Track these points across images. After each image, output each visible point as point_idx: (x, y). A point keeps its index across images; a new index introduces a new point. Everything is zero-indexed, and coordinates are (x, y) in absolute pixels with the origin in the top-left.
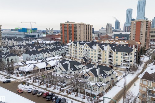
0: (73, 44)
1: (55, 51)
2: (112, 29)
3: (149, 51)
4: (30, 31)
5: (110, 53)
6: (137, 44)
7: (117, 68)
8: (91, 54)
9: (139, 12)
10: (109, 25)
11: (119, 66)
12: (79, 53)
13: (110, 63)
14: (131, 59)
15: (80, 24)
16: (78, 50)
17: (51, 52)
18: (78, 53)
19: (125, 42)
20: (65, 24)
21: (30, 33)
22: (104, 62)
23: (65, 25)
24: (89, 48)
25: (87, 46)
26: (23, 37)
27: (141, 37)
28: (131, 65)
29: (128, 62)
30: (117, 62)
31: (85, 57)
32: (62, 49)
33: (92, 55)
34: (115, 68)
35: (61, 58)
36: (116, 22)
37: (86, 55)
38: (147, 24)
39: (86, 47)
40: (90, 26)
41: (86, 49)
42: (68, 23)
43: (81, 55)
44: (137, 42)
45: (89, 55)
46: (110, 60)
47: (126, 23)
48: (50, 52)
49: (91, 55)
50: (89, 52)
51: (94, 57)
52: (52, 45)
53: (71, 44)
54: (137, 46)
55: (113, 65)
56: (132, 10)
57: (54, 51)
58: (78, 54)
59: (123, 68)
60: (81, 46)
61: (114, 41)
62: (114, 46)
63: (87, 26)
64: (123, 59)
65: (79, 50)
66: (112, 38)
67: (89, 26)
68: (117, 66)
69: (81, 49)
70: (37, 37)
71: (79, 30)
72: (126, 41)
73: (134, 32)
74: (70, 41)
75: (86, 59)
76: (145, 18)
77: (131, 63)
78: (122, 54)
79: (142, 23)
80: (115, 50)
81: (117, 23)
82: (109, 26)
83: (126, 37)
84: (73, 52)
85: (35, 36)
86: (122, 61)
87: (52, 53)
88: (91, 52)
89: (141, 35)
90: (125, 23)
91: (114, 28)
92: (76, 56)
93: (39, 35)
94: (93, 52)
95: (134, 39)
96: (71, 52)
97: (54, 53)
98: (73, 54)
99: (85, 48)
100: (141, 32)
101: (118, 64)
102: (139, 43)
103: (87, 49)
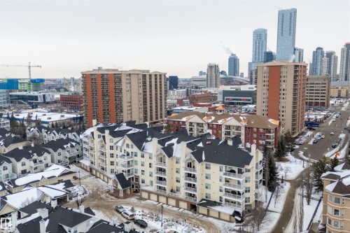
0: (97, 133)
1: (51, 150)
2: (221, 76)
3: (303, 140)
4: (26, 87)
5: (189, 165)
6: (269, 127)
7: (208, 210)
8: (139, 164)
9: (282, 35)
10: (213, 68)
11: (215, 204)
12: (112, 159)
13: (190, 195)
14: (248, 185)
15: (130, 75)
16: (108, 152)
17: (40, 155)
18: (109, 159)
19: (240, 121)
20: (92, 75)
21: (26, 91)
22: (175, 189)
23: (93, 77)
24: (135, 149)
25: (129, 141)
26: (4, 103)
27: (282, 105)
28: (247, 200)
29: (239, 193)
30: (208, 191)
31: (124, 173)
32: (74, 144)
33: (143, 168)
34: (202, 210)
35: (63, 174)
36: (230, 60)
37: (127, 169)
38: (296, 71)
39: (128, 146)
40: (160, 75)
41: (128, 150)
42: (101, 72)
43: (115, 164)
44: (270, 120)
45: (135, 167)
46: (189, 185)
47: (253, 62)
48: (35, 156)
49: (139, 168)
50: (135, 158)
51: (147, 173)
52: (54, 131)
53: (92, 133)
54: (270, 132)
55: (198, 201)
56: (265, 31)
57: (49, 153)
58: (108, 163)
59: (225, 214)
60: (115, 140)
61: (213, 118)
62: (201, 145)
63: (150, 75)
64: (225, 185)
65: (112, 152)
66: (218, 100)
67: (156, 75)
68: (208, 203)
69: (115, 148)
70: (40, 100)
71: (128, 88)
72: (241, 118)
73: (265, 91)
74: (95, 122)
75: (127, 178)
76: (295, 49)
77: (247, 195)
78: (220, 170)
79: (283, 70)
80: (204, 158)
81: (234, 62)
82: (213, 70)
83: (250, 98)
84: (97, 154)
85: (36, 98)
86: (221, 191)
87: (42, 158)
88: (139, 159)
89: (281, 100)
90: (251, 61)
91: (227, 73)
92: (103, 169)
93: (44, 96)
94: (146, 160)
95: (265, 108)
96: (92, 155)
97: (49, 157)
98: (97, 161)
99: (125, 147)
100: (282, 92)
101: (213, 199)
102: (277, 123)
103: (130, 150)
